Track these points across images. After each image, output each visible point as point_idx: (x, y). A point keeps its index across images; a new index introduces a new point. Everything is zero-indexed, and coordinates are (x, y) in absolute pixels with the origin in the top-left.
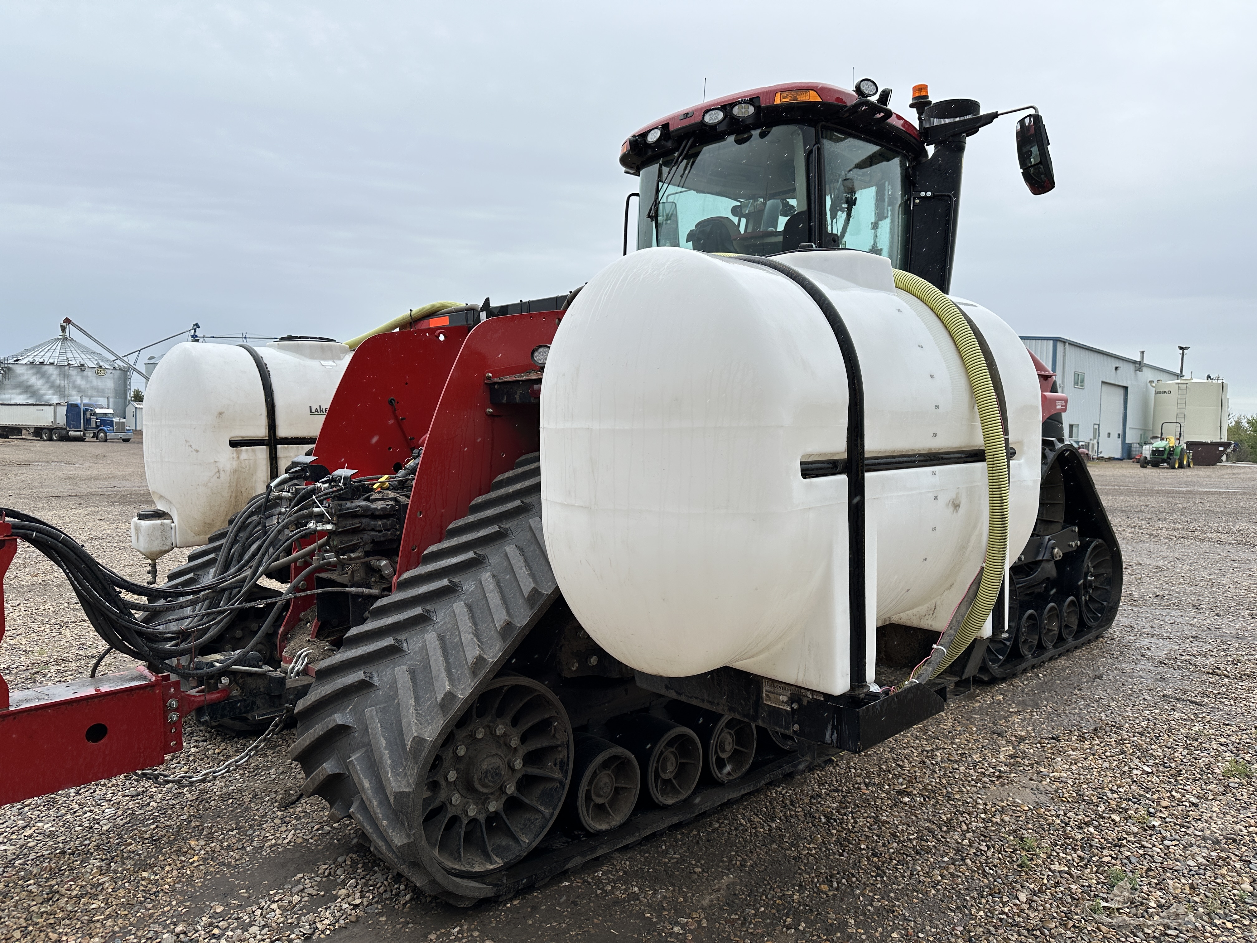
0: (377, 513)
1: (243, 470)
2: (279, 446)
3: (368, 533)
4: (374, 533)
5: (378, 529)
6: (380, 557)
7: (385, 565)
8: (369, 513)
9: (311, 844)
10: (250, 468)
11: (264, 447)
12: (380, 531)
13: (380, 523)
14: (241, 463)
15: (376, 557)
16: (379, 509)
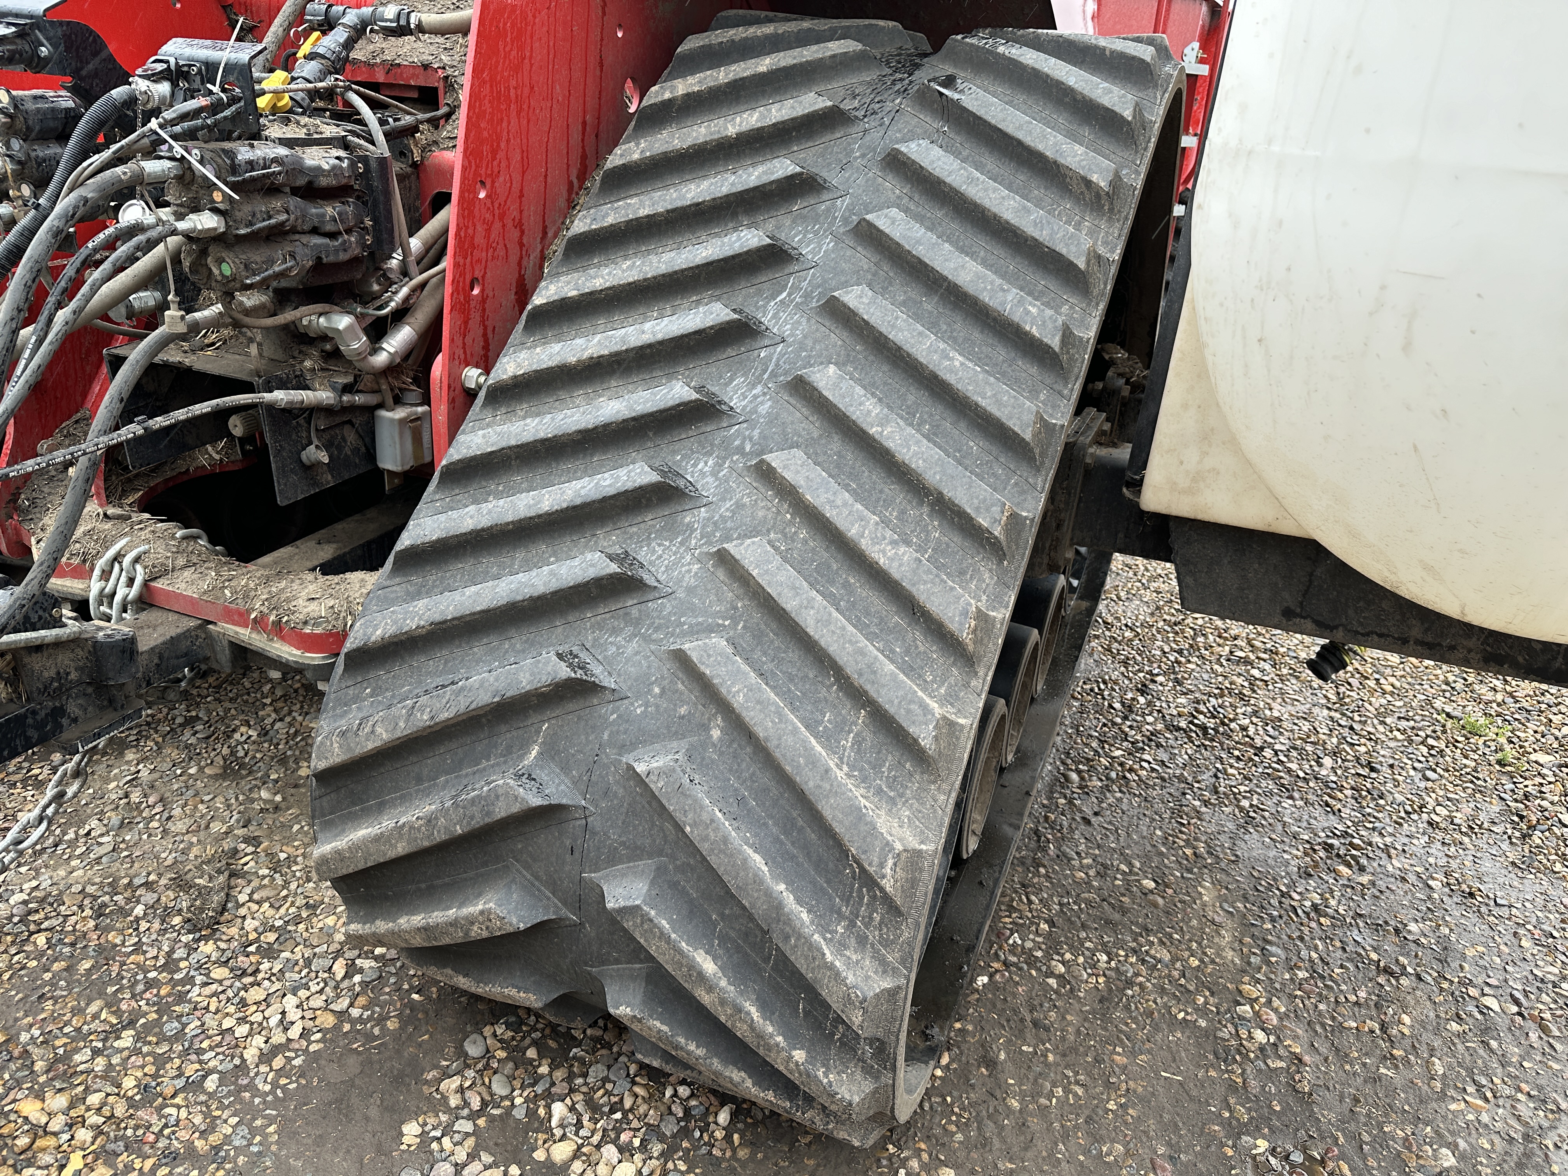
0: (324, 182)
3: (305, 239)
4: (317, 240)
5: (329, 227)
6: (326, 307)
7: (349, 328)
8: (301, 181)
9: (360, 1019)
12: (333, 235)
13: (329, 210)
15: (319, 307)
16: (324, 170)
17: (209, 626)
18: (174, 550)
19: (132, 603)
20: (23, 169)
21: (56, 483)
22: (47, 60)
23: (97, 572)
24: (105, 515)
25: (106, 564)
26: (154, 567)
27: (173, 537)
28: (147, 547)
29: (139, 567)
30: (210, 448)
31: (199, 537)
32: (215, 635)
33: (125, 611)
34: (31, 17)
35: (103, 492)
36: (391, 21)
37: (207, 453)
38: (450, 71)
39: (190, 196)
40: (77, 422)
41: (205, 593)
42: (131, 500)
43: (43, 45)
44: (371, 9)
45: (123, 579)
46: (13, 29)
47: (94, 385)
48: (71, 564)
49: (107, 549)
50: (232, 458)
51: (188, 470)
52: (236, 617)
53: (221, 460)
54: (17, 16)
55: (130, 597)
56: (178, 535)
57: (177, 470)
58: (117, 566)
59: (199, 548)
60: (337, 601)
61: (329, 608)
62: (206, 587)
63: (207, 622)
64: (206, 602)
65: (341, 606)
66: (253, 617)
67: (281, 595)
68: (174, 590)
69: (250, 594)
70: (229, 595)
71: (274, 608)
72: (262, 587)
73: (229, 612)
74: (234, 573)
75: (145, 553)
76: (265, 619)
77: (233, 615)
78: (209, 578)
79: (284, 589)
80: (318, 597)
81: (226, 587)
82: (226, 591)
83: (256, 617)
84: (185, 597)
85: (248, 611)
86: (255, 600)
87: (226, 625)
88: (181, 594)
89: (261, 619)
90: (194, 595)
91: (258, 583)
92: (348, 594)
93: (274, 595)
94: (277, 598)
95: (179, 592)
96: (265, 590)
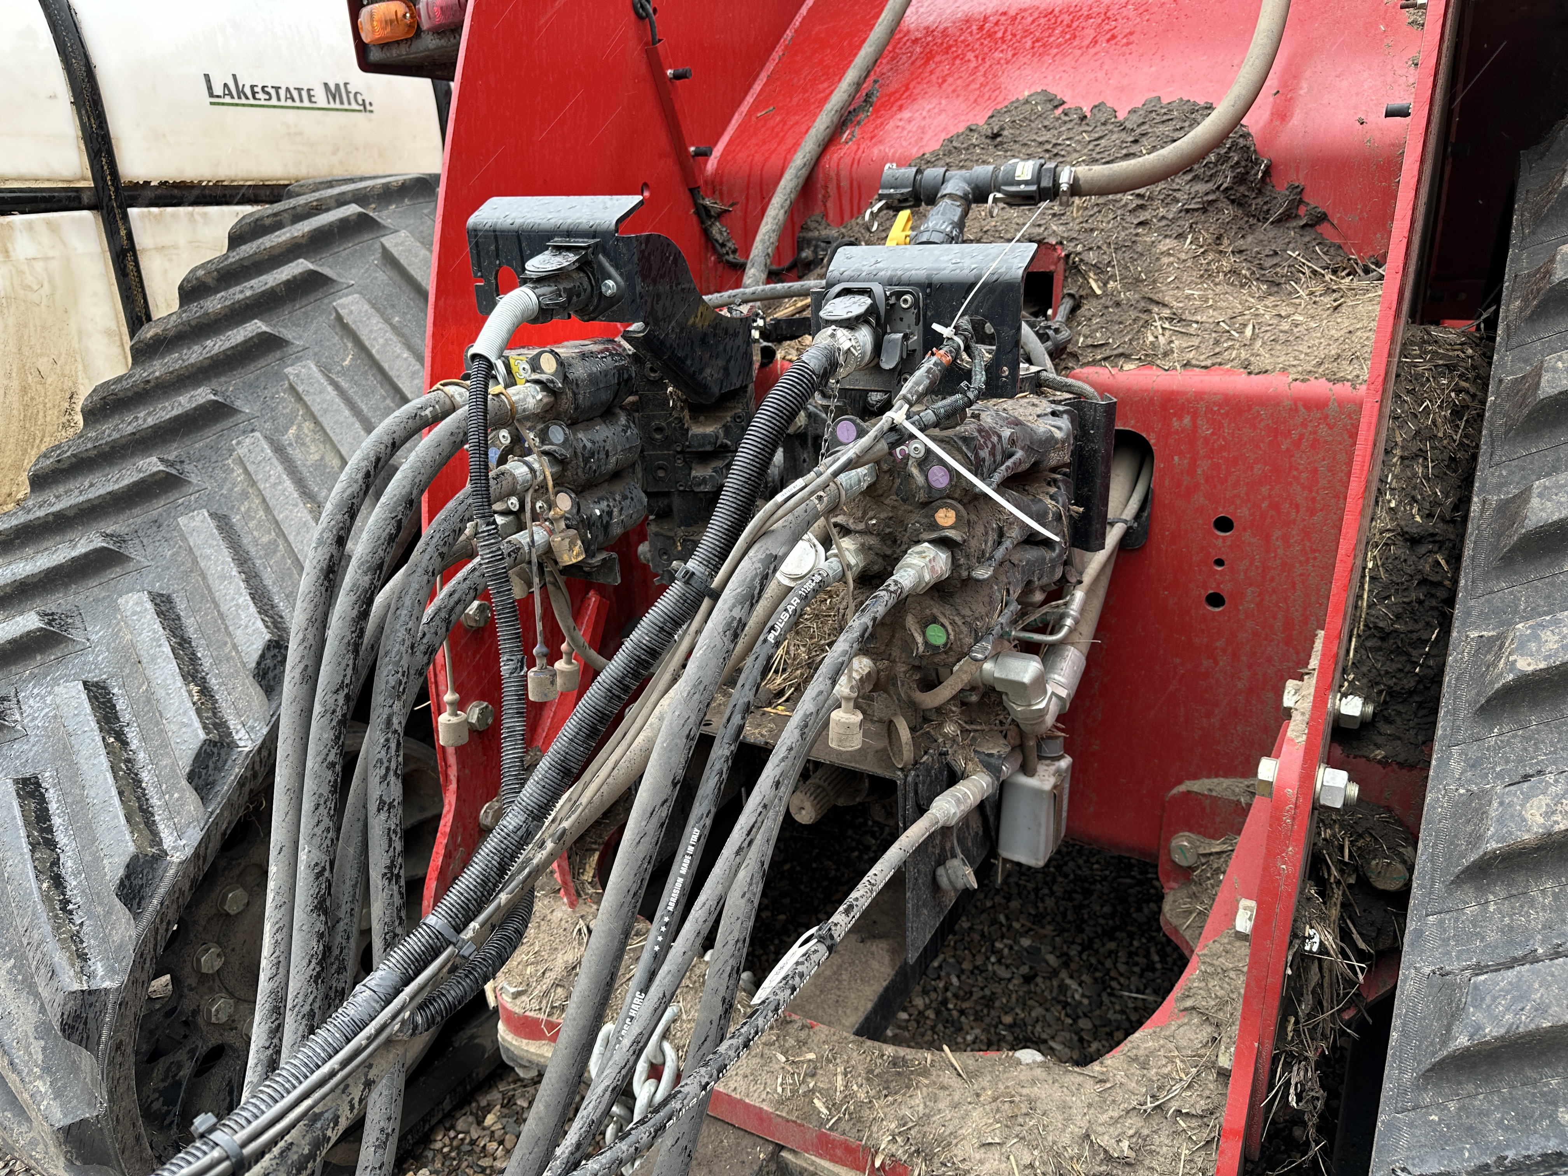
1: (34, 297)
2: (133, 212)
10: (54, 288)
11: (86, 214)
14: (20, 272)
16: (1056, 441)
17: (783, 1154)
20: (564, 470)
22: (613, 300)
28: (676, 1008)
29: (667, 1046)
34: (592, 233)
36: (1026, 183)
38: (1070, 247)
39: (883, 515)
41: (781, 1102)
43: (610, 277)
44: (991, 168)
46: (572, 257)
52: (839, 1152)
54: (569, 233)
60: (1036, 1153)
61: (1026, 1167)
62: (780, 1090)
63: (782, 1148)
64: (788, 1121)
65: (1044, 1163)
66: (877, 1164)
67: (925, 1129)
68: (729, 1092)
69: (862, 1113)
70: (825, 1111)
71: (918, 1151)
72: (882, 1102)
73: (827, 1143)
74: (811, 1056)
75: (674, 1021)
76: (900, 1170)
77: (833, 1148)
78: (777, 1067)
79: (928, 1116)
80: (997, 1140)
81: (812, 1091)
82: (816, 1101)
83: (883, 1164)
84: (748, 1106)
85: (866, 1148)
86: (875, 1129)
87: (818, 1160)
88: (740, 1102)
89: (893, 1169)
90: (765, 1106)
91: (872, 1093)
92: (1050, 1138)
93: (911, 1124)
94: (919, 1132)
95: (738, 1097)
96: (891, 1111)
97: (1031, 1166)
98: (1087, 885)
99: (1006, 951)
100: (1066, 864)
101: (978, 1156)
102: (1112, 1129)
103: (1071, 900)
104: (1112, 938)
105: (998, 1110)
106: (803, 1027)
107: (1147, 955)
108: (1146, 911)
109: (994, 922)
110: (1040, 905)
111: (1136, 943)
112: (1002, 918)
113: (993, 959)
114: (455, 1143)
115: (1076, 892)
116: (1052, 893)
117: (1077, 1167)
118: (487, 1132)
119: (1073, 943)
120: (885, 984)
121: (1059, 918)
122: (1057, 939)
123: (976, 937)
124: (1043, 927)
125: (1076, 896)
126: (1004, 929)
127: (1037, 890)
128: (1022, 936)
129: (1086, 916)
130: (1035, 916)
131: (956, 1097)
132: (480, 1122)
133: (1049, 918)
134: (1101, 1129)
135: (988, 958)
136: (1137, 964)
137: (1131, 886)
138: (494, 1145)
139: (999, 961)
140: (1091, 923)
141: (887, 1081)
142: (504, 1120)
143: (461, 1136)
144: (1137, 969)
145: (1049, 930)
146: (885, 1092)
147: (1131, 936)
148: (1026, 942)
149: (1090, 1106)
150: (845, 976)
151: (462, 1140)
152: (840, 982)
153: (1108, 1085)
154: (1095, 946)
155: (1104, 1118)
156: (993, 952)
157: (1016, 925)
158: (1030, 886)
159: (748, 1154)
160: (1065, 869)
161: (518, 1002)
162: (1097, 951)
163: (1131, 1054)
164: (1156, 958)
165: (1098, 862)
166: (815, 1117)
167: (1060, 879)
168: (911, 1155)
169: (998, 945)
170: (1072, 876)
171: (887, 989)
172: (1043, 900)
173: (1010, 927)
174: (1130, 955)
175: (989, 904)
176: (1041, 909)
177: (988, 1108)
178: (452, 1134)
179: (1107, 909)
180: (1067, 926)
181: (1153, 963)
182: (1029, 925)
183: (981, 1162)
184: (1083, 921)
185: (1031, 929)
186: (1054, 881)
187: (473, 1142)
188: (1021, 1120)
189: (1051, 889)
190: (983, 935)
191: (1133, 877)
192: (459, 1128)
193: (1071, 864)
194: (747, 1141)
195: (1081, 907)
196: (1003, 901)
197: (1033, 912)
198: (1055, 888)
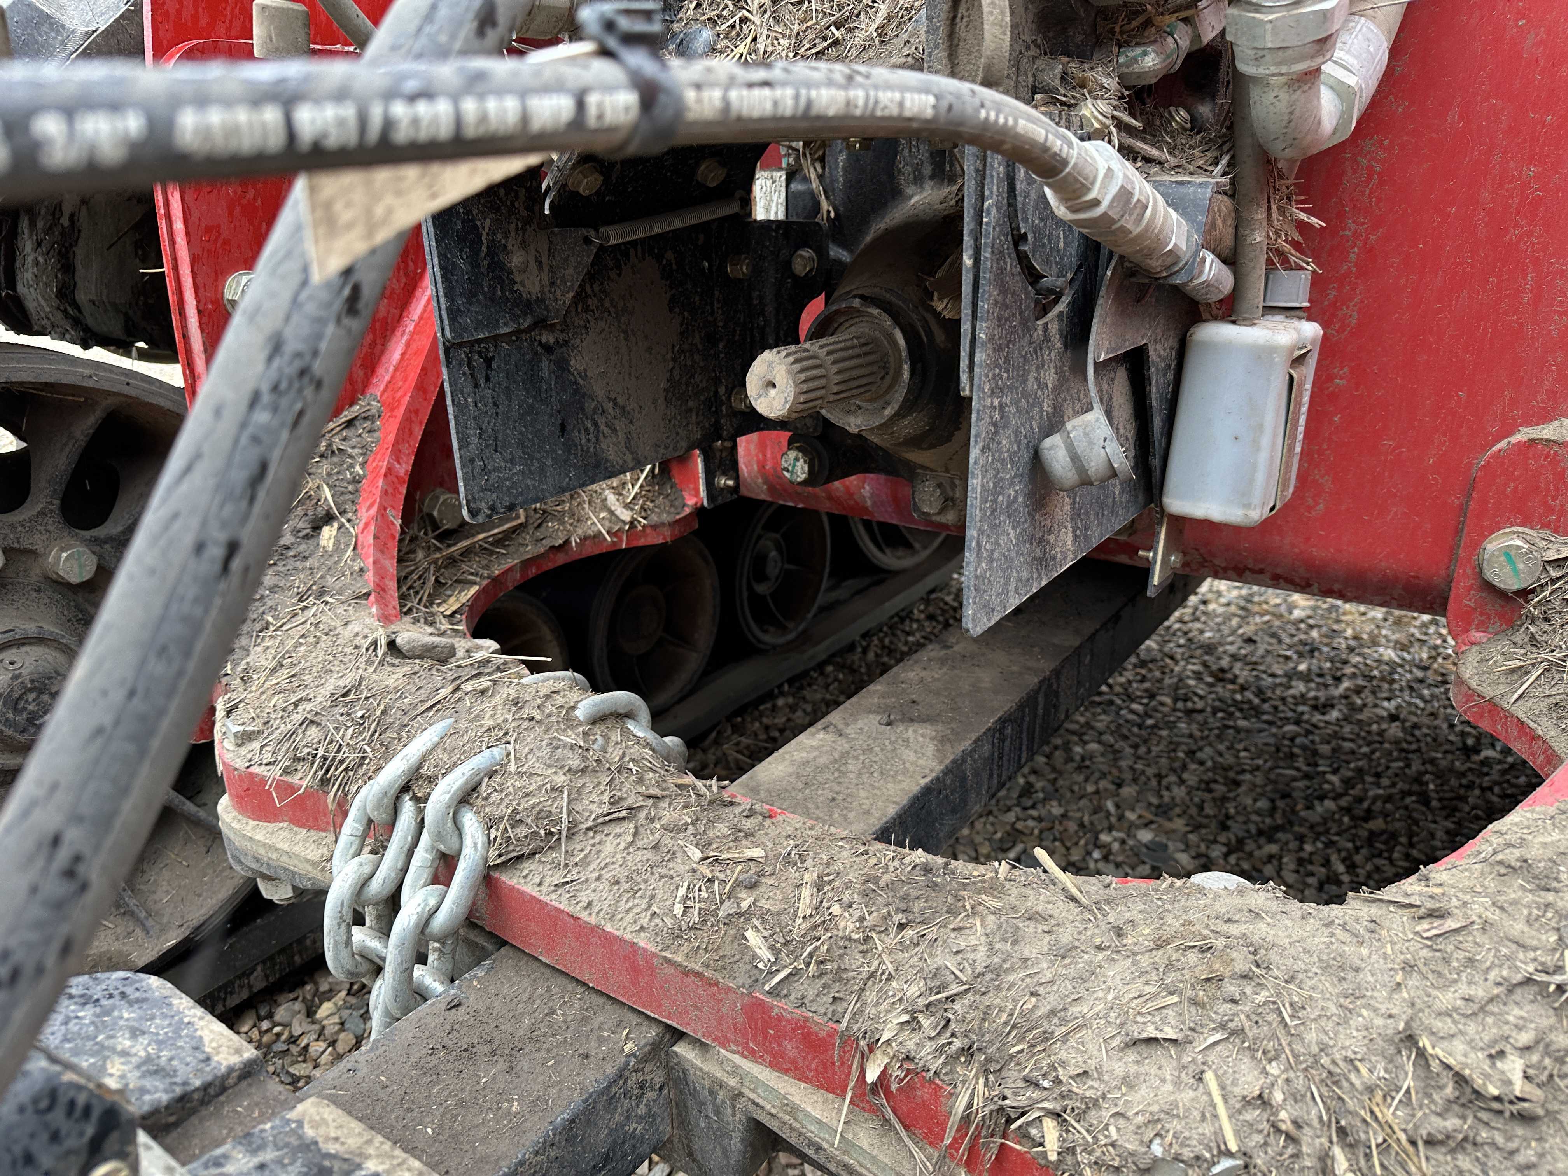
17: (681, 1049)
18: (575, 763)
19: (442, 939)
21: (291, 564)
23: (351, 825)
24: (392, 645)
25: (379, 805)
26: (516, 823)
27: (568, 719)
28: (498, 752)
29: (470, 821)
30: (611, 498)
31: (629, 715)
32: (703, 1087)
33: (422, 959)
35: (392, 585)
37: (605, 507)
40: (350, 423)
41: (677, 934)
42: (452, 604)
45: (422, 856)
47: (391, 345)
48: (292, 788)
49: (388, 754)
50: (654, 518)
51: (567, 542)
52: (790, 1048)
53: (632, 523)
55: (440, 920)
56: (580, 713)
57: (547, 543)
58: (408, 807)
59: (635, 751)
60: (1274, 1069)
61: (1247, 1102)
62: (678, 909)
63: (678, 1035)
64: (686, 973)
65: (1296, 1097)
66: (872, 1076)
67: (987, 1000)
68: (576, 910)
69: (847, 963)
70: (766, 954)
71: (968, 1051)
72: (892, 939)
73: (767, 1024)
74: (756, 852)
75: (491, 774)
76: (923, 1094)
77: (778, 1038)
78: (682, 869)
79: (998, 971)
80: (1171, 1033)
81: (746, 915)
82: (749, 934)
83: (884, 1076)
84: (609, 940)
85: (849, 1040)
86: (871, 996)
87: (746, 1065)
88: (595, 930)
89: (908, 1090)
90: (643, 941)
91: (870, 920)
92: (1312, 1036)
93: (954, 989)
94: (974, 1007)
95: (593, 920)
96: (910, 959)
97: (1262, 1101)
98: (1231, 774)
99: (1116, 846)
100: (1201, 749)
101: (1119, 1069)
102: (1472, 1028)
103: (1210, 791)
104: (1271, 840)
105: (1169, 966)
106: (751, 814)
107: (1327, 863)
108: (1319, 809)
109: (1097, 809)
110: (1165, 793)
111: (1308, 848)
112: (1110, 805)
113: (1096, 855)
114: (265, 1039)
115: (1215, 781)
116: (1182, 782)
117: (1387, 1114)
118: (317, 1027)
119: (1215, 841)
120: (923, 782)
121: (1194, 811)
122: (1191, 836)
123: (1072, 826)
124: (1170, 820)
125: (1214, 786)
126: (1113, 820)
127: (1159, 777)
128: (1138, 827)
129: (1232, 811)
130: (1158, 807)
131: (1066, 937)
132: (310, 1013)
133: (1178, 810)
134: (1443, 1026)
135: (1089, 853)
136: (1312, 874)
137: (1295, 779)
138: (322, 1045)
139: (1105, 858)
140: (1240, 819)
141: (905, 898)
142: (346, 1013)
143: (277, 1029)
144: (1311, 880)
145: (1179, 824)
146: (899, 918)
147: (1301, 839)
148: (1145, 836)
149: (1408, 967)
150: (853, 766)
151: (278, 1035)
152: (843, 773)
153: (1451, 924)
154: (1248, 848)
155: (1447, 999)
156: (1097, 846)
157: (1131, 816)
158: (1150, 771)
159: (601, 1041)
160: (1199, 755)
161: (243, 751)
162: (1251, 854)
163: (1512, 856)
164: (1341, 868)
165: (1245, 750)
166: (743, 967)
167: (1193, 766)
168: (953, 1059)
169: (1104, 838)
170: (1209, 764)
171: (927, 791)
172: (1168, 788)
173: (1121, 818)
174: (1301, 862)
175: (1090, 788)
176: (1166, 799)
177: (1145, 961)
178: (265, 1025)
179: (1263, 804)
180: (1205, 821)
181: (1337, 875)
182: (1150, 817)
183: (1128, 1082)
184: (1228, 817)
185: (1152, 822)
186: (1184, 767)
187: (293, 1040)
188: (1231, 988)
189: (1180, 778)
190: (1082, 825)
191: (1298, 769)
192: (277, 1018)
193: (1208, 750)
194: (607, 1016)
195: (1224, 799)
196: (1112, 787)
197: (1155, 801)
198: (1185, 776)
